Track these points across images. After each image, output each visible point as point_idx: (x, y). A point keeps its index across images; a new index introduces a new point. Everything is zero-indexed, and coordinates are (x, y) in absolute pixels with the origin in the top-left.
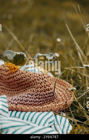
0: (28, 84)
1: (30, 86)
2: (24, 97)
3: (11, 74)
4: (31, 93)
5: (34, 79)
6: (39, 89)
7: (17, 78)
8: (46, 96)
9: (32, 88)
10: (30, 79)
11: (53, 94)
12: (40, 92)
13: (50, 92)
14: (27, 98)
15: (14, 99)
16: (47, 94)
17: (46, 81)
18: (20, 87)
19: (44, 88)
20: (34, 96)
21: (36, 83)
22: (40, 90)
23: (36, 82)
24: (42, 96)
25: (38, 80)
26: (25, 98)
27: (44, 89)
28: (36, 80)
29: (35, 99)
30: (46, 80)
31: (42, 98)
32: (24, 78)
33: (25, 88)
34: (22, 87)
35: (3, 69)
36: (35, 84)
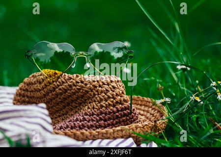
0: (82, 98)
1: (86, 100)
2: (77, 120)
3: (48, 84)
4: (89, 112)
5: (93, 86)
6: (103, 103)
7: (60, 89)
8: (117, 114)
9: (90, 103)
10: (84, 86)
11: (129, 111)
12: (106, 108)
13: (123, 107)
14: (82, 122)
15: (59, 128)
16: (118, 111)
17: (114, 87)
18: (67, 107)
19: (112, 99)
20: (95, 116)
21: (96, 93)
22: (106, 105)
23: (97, 91)
24: (109, 115)
25: (100, 86)
26: (78, 122)
27: (112, 102)
28: (96, 87)
29: (97, 122)
30: (115, 85)
31: (111, 119)
32: (74, 87)
33: (76, 107)
34: (72, 106)
35: (33, 82)
36: (94, 95)
